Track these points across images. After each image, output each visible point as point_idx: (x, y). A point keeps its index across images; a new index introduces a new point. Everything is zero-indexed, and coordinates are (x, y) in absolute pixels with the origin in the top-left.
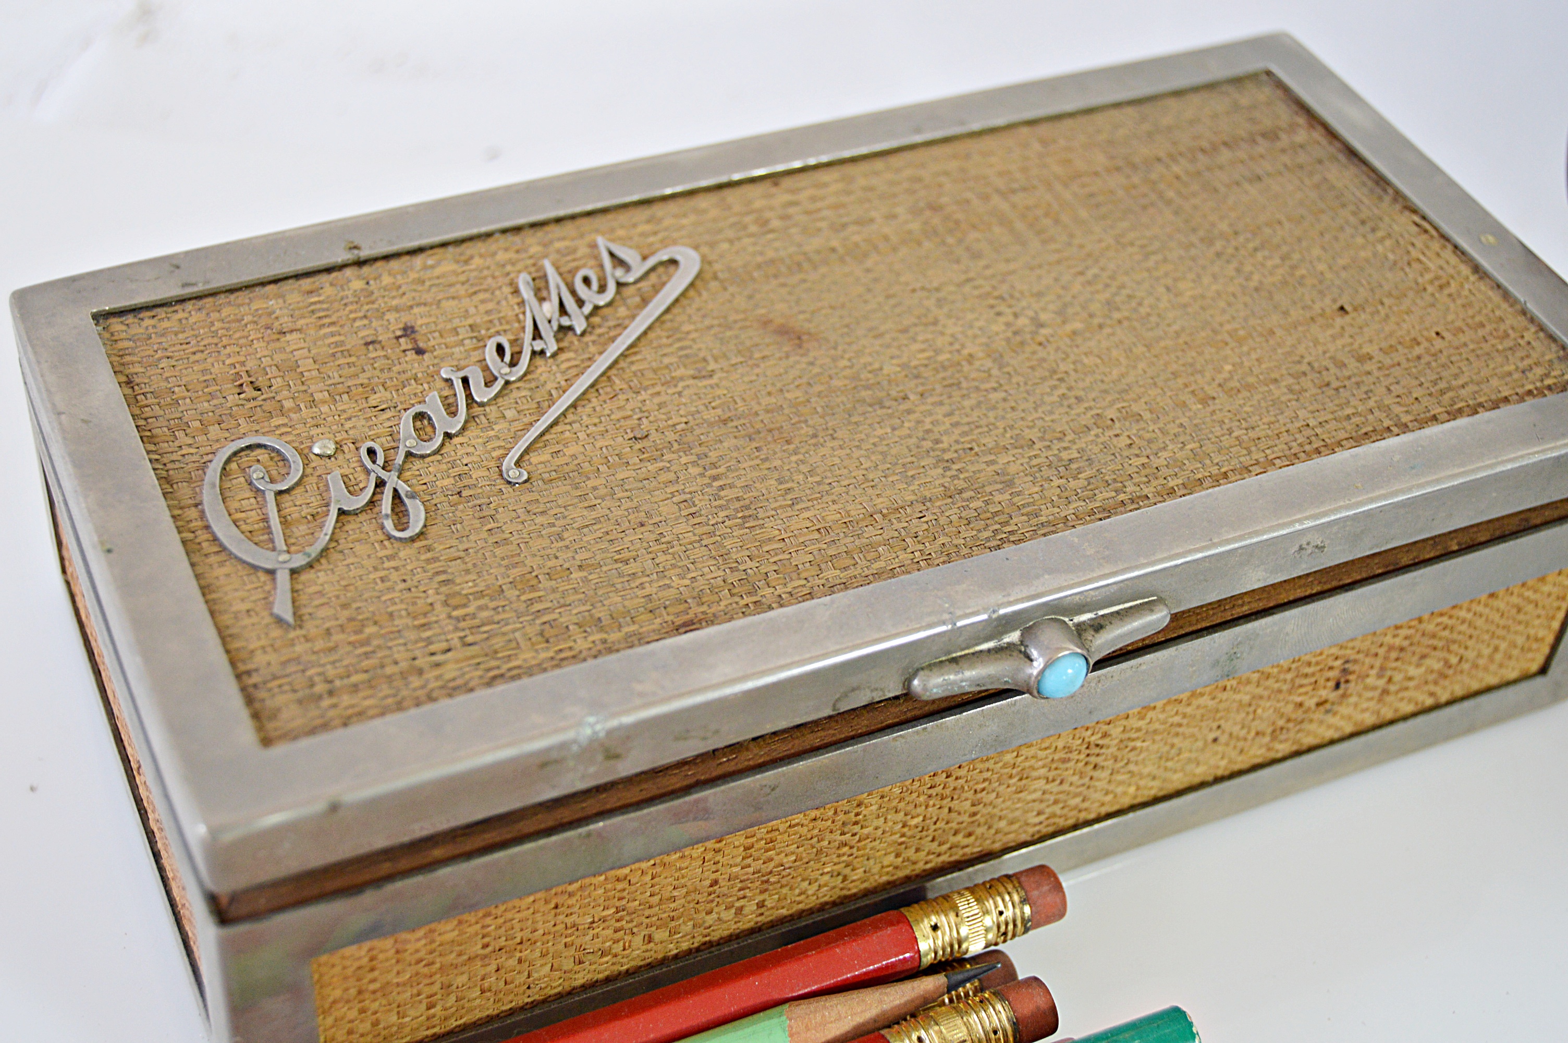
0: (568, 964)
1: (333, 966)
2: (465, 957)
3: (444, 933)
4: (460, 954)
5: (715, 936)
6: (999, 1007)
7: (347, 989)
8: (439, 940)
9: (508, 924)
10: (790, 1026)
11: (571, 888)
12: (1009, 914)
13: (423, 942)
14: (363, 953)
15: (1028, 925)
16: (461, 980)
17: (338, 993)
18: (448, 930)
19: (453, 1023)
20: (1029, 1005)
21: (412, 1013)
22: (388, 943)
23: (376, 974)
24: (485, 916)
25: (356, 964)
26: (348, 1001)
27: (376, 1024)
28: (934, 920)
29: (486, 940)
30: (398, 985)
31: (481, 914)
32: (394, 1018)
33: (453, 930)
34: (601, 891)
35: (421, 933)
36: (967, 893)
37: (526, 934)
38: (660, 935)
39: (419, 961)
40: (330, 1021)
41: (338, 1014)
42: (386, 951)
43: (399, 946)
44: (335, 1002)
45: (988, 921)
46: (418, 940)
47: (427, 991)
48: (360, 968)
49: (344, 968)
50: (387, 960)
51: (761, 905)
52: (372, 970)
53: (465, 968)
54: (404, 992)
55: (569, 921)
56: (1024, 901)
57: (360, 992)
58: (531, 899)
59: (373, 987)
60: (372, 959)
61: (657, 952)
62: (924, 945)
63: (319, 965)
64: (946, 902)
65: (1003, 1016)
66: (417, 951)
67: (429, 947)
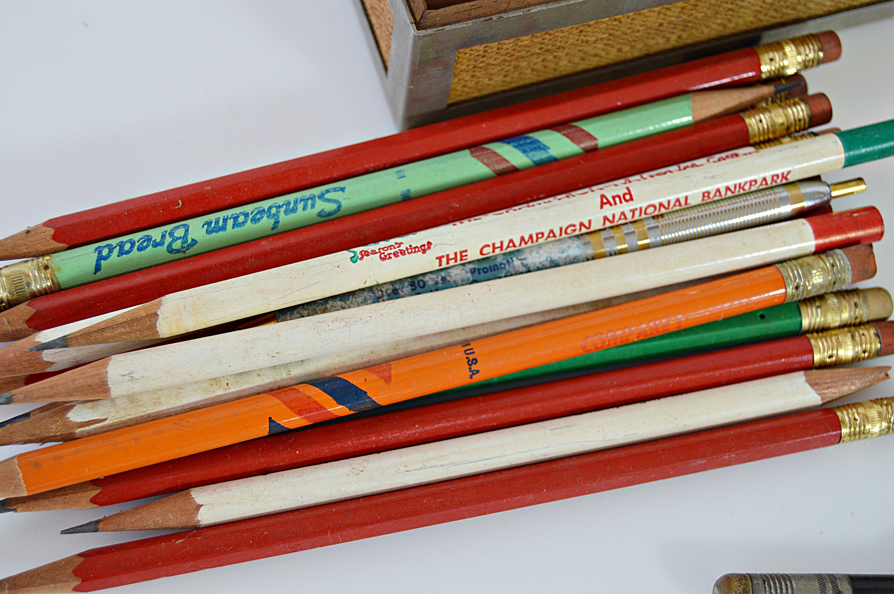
0: (577, 60)
1: (466, 54)
2: (529, 53)
3: (524, 41)
4: (528, 52)
5: (653, 50)
6: (803, 106)
7: (469, 65)
8: (520, 43)
9: (555, 39)
10: (693, 107)
11: (591, 23)
12: (811, 56)
13: (512, 45)
14: (481, 49)
15: (819, 62)
16: (524, 64)
17: (464, 67)
18: (526, 40)
19: (514, 85)
20: (819, 108)
21: (496, 78)
22: (495, 45)
23: (485, 59)
24: (545, 34)
25: (477, 54)
26: (467, 71)
27: (477, 83)
28: (771, 55)
29: (542, 46)
30: (493, 65)
31: (543, 33)
32: (486, 81)
33: (527, 40)
34: (604, 25)
35: (511, 41)
36: (790, 42)
37: (562, 44)
38: (626, 48)
39: (506, 54)
40: (456, 80)
41: (460, 77)
42: (493, 48)
43: (500, 46)
44: (461, 71)
45: (800, 59)
46: (510, 44)
47: (507, 68)
48: (478, 55)
49: (471, 55)
50: (492, 52)
51: (680, 37)
52: (484, 57)
53: (527, 59)
54: (495, 68)
55: (584, 39)
56: (820, 50)
57: (475, 67)
58: (570, 27)
59: (481, 65)
60: (485, 51)
61: (622, 56)
62: (765, 68)
63: (459, 53)
64: (778, 46)
65: (805, 113)
66: (508, 49)
67: (514, 48)
